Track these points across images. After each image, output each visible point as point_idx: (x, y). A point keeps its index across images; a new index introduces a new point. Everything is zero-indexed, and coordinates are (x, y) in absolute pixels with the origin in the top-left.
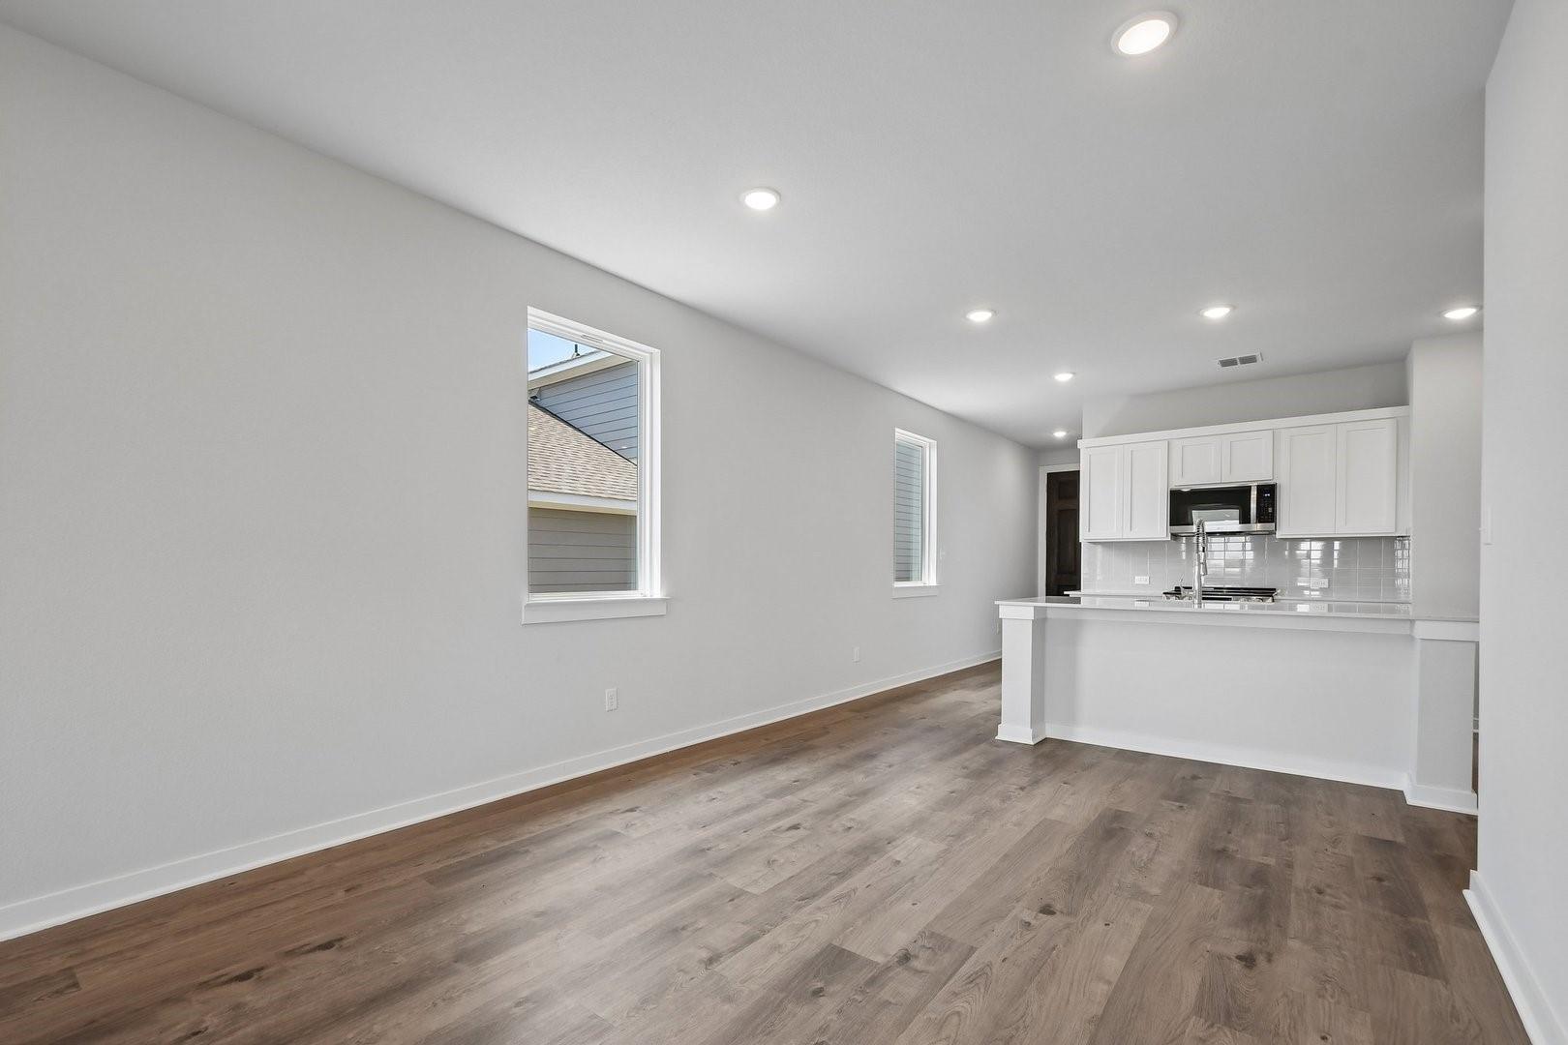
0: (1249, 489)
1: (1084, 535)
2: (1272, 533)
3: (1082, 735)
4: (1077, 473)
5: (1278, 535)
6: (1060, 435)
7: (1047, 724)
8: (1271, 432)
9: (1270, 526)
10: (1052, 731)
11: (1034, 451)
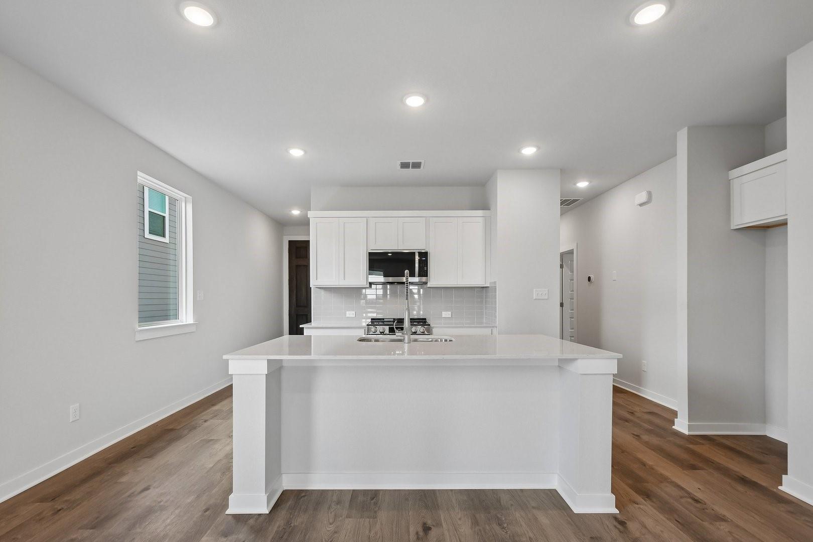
0: (414, 253)
1: (313, 283)
2: (426, 283)
3: (318, 482)
4: (308, 242)
5: (429, 285)
6: (296, 212)
7: (284, 476)
8: (424, 219)
9: (424, 279)
10: (289, 482)
11: (280, 224)
